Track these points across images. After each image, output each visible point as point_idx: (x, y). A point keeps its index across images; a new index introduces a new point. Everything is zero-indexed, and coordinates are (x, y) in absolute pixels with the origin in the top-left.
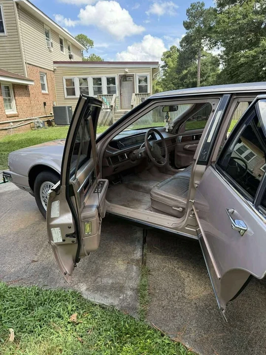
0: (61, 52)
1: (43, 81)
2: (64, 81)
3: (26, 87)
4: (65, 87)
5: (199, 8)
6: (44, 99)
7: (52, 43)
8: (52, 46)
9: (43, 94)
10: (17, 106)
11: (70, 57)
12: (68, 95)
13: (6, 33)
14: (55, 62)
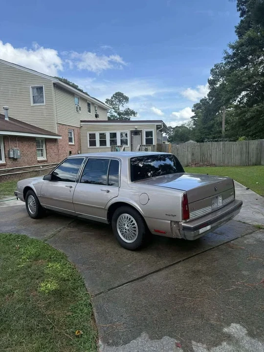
0: (89, 113)
1: (71, 136)
2: (88, 135)
3: (55, 140)
4: (88, 139)
5: (222, 68)
6: (70, 148)
7: (80, 108)
8: (80, 110)
9: (70, 145)
10: (46, 154)
11: (97, 116)
12: (90, 145)
13: (45, 104)
14: (81, 121)
